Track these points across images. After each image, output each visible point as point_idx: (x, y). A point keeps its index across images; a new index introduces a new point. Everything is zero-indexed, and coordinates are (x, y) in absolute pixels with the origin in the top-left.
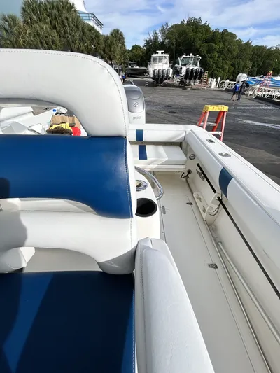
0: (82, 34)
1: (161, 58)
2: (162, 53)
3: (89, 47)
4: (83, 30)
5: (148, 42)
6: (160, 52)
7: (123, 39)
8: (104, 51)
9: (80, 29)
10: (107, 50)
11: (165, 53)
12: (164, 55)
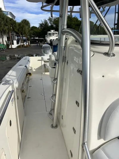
0: (6, 22)
1: (53, 34)
2: (54, 31)
3: (10, 28)
4: (6, 20)
5: (41, 25)
6: (53, 31)
7: (29, 24)
8: (18, 30)
9: (5, 20)
10: (20, 30)
11: (55, 31)
12: (55, 32)
